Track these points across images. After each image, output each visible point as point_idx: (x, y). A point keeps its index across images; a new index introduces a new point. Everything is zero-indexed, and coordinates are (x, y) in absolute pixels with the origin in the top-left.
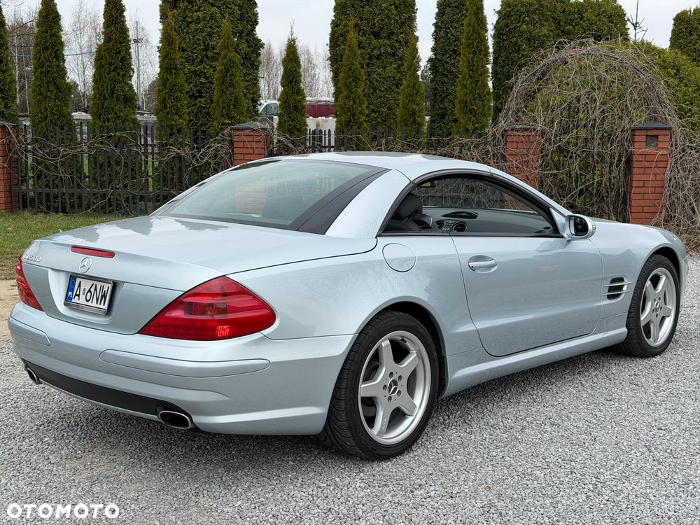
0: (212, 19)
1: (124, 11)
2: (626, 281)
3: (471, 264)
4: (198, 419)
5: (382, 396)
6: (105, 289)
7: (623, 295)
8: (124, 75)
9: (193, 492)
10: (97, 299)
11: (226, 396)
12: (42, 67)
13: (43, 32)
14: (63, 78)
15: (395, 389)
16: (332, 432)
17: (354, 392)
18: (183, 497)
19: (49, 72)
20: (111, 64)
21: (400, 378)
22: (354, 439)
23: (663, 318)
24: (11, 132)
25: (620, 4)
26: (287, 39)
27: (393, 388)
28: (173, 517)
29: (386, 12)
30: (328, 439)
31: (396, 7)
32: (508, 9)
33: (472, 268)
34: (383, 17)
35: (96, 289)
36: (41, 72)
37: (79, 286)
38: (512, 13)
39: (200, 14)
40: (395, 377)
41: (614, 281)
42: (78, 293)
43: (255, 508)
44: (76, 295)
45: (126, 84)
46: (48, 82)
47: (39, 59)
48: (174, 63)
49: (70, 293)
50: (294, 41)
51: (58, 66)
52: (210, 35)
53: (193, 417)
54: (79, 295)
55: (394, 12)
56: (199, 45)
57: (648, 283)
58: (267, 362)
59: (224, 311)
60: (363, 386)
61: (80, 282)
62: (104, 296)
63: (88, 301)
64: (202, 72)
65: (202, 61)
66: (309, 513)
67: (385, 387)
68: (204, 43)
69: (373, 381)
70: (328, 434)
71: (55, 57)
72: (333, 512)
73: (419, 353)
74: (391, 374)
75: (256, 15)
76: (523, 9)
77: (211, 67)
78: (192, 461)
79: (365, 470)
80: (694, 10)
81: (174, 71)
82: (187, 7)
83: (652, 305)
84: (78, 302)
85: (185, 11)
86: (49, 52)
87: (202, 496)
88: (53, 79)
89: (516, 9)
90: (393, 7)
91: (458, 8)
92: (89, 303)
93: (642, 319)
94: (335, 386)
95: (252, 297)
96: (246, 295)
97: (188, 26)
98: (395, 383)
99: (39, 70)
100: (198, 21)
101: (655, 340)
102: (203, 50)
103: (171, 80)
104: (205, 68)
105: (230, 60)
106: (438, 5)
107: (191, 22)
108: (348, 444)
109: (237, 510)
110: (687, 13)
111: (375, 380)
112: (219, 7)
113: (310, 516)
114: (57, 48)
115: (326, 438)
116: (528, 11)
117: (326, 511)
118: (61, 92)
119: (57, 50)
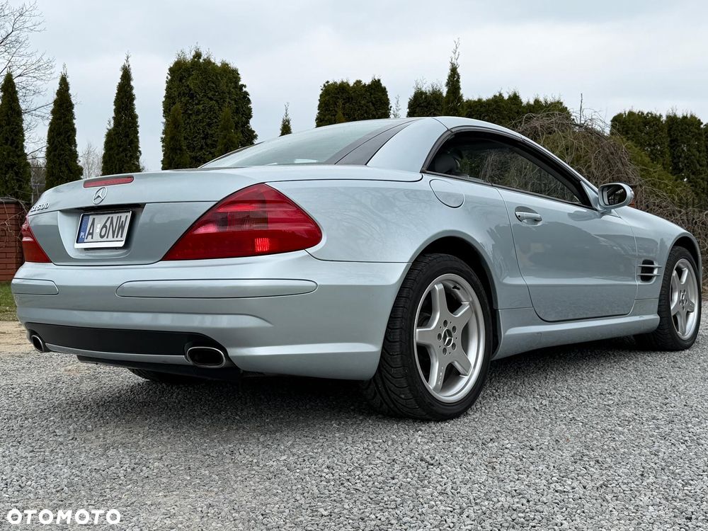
0: (210, 111)
1: (133, 99)
2: (656, 265)
3: (518, 214)
4: (234, 352)
5: (436, 346)
6: (123, 219)
7: (655, 279)
8: (131, 156)
9: (227, 451)
10: (114, 232)
11: (269, 322)
12: (55, 151)
13: (57, 119)
14: (75, 161)
15: (450, 341)
16: (384, 383)
17: (410, 335)
18: (215, 455)
19: (61, 155)
20: (120, 146)
21: (454, 328)
22: (410, 390)
23: (688, 313)
24: (24, 207)
25: (566, 106)
26: (282, 120)
27: (448, 339)
28: (207, 472)
29: (365, 108)
30: (378, 395)
31: (374, 105)
32: (469, 110)
33: (518, 217)
34: (363, 112)
35: (112, 223)
36: (54, 155)
38: (473, 113)
39: (200, 107)
40: (449, 327)
41: (645, 262)
42: (91, 231)
43: (304, 460)
44: (89, 234)
45: (134, 164)
46: (60, 164)
47: (53, 143)
48: (180, 144)
49: (82, 234)
50: (288, 121)
51: (71, 150)
52: (209, 125)
53: (228, 350)
54: (92, 234)
55: (372, 108)
56: (199, 133)
57: (675, 273)
58: (314, 284)
59: (265, 221)
60: (417, 330)
61: (94, 219)
62: (122, 227)
63: (102, 237)
64: (201, 158)
65: (201, 148)
66: (370, 464)
67: (439, 336)
68: (203, 132)
69: (427, 328)
70: (378, 388)
71: (68, 142)
72: (398, 462)
73: (472, 304)
74: (445, 323)
75: (250, 109)
76: (482, 109)
77: (210, 153)
78: (222, 429)
79: (423, 429)
80: (629, 113)
81: (179, 152)
82: (188, 101)
83: (679, 297)
84: (91, 241)
85: (186, 105)
86: (62, 137)
87: (238, 454)
88: (65, 162)
89: (476, 109)
90: (370, 104)
91: (427, 107)
92: (104, 239)
93: (672, 308)
94: (388, 327)
95: (295, 209)
96: (287, 205)
97: (189, 118)
98: (449, 333)
99: (53, 153)
100: (198, 112)
101: (684, 333)
102: (203, 138)
103: (176, 159)
104: (204, 154)
105: (229, 140)
106: (409, 105)
107: (191, 114)
108: (403, 396)
109: (282, 463)
110: (622, 115)
111: (429, 327)
112: (217, 101)
113: (372, 466)
114: (69, 133)
115: (375, 394)
116: (487, 111)
117: (389, 462)
118: (72, 173)
119: (70, 135)
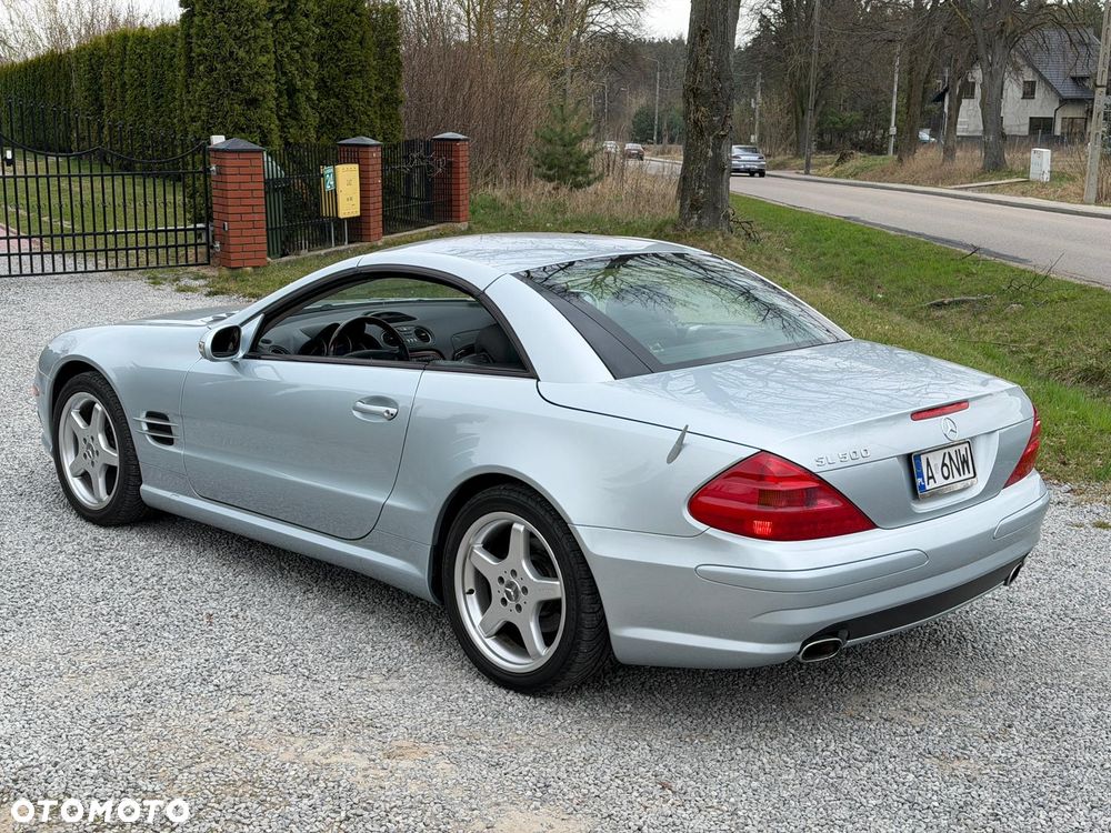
6: (963, 452)
10: (958, 470)
35: (951, 459)
37: (928, 464)
42: (931, 475)
44: (929, 478)
49: (919, 480)
54: (933, 477)
61: (927, 459)
62: (965, 462)
63: (946, 478)
84: (935, 486)
92: (951, 480)
